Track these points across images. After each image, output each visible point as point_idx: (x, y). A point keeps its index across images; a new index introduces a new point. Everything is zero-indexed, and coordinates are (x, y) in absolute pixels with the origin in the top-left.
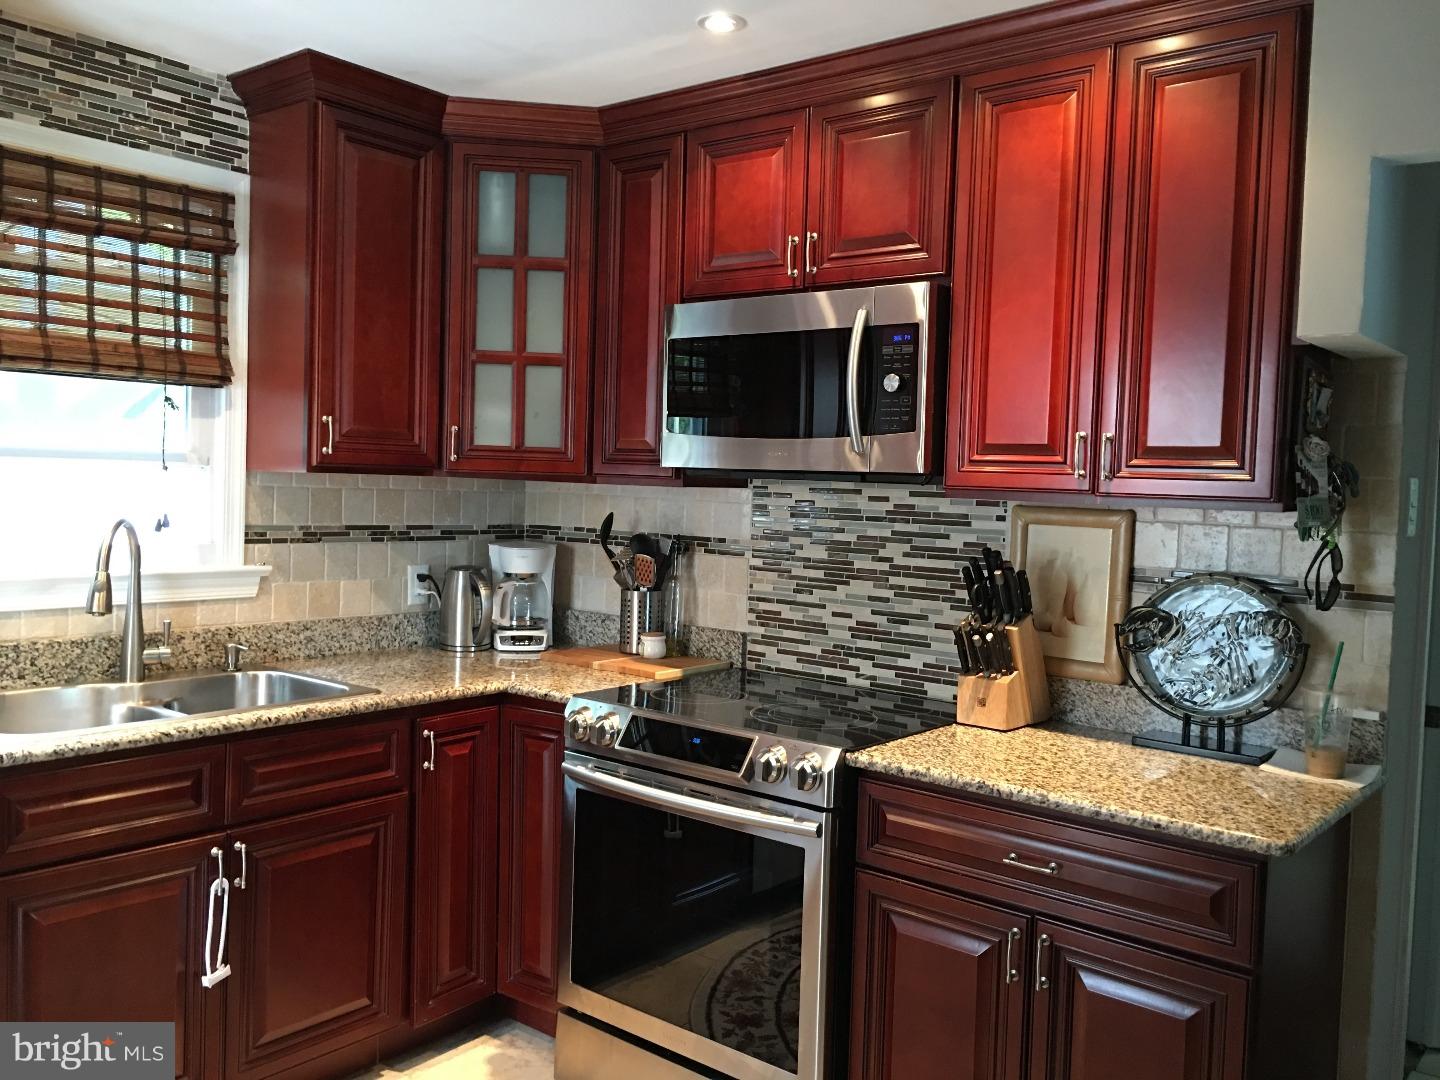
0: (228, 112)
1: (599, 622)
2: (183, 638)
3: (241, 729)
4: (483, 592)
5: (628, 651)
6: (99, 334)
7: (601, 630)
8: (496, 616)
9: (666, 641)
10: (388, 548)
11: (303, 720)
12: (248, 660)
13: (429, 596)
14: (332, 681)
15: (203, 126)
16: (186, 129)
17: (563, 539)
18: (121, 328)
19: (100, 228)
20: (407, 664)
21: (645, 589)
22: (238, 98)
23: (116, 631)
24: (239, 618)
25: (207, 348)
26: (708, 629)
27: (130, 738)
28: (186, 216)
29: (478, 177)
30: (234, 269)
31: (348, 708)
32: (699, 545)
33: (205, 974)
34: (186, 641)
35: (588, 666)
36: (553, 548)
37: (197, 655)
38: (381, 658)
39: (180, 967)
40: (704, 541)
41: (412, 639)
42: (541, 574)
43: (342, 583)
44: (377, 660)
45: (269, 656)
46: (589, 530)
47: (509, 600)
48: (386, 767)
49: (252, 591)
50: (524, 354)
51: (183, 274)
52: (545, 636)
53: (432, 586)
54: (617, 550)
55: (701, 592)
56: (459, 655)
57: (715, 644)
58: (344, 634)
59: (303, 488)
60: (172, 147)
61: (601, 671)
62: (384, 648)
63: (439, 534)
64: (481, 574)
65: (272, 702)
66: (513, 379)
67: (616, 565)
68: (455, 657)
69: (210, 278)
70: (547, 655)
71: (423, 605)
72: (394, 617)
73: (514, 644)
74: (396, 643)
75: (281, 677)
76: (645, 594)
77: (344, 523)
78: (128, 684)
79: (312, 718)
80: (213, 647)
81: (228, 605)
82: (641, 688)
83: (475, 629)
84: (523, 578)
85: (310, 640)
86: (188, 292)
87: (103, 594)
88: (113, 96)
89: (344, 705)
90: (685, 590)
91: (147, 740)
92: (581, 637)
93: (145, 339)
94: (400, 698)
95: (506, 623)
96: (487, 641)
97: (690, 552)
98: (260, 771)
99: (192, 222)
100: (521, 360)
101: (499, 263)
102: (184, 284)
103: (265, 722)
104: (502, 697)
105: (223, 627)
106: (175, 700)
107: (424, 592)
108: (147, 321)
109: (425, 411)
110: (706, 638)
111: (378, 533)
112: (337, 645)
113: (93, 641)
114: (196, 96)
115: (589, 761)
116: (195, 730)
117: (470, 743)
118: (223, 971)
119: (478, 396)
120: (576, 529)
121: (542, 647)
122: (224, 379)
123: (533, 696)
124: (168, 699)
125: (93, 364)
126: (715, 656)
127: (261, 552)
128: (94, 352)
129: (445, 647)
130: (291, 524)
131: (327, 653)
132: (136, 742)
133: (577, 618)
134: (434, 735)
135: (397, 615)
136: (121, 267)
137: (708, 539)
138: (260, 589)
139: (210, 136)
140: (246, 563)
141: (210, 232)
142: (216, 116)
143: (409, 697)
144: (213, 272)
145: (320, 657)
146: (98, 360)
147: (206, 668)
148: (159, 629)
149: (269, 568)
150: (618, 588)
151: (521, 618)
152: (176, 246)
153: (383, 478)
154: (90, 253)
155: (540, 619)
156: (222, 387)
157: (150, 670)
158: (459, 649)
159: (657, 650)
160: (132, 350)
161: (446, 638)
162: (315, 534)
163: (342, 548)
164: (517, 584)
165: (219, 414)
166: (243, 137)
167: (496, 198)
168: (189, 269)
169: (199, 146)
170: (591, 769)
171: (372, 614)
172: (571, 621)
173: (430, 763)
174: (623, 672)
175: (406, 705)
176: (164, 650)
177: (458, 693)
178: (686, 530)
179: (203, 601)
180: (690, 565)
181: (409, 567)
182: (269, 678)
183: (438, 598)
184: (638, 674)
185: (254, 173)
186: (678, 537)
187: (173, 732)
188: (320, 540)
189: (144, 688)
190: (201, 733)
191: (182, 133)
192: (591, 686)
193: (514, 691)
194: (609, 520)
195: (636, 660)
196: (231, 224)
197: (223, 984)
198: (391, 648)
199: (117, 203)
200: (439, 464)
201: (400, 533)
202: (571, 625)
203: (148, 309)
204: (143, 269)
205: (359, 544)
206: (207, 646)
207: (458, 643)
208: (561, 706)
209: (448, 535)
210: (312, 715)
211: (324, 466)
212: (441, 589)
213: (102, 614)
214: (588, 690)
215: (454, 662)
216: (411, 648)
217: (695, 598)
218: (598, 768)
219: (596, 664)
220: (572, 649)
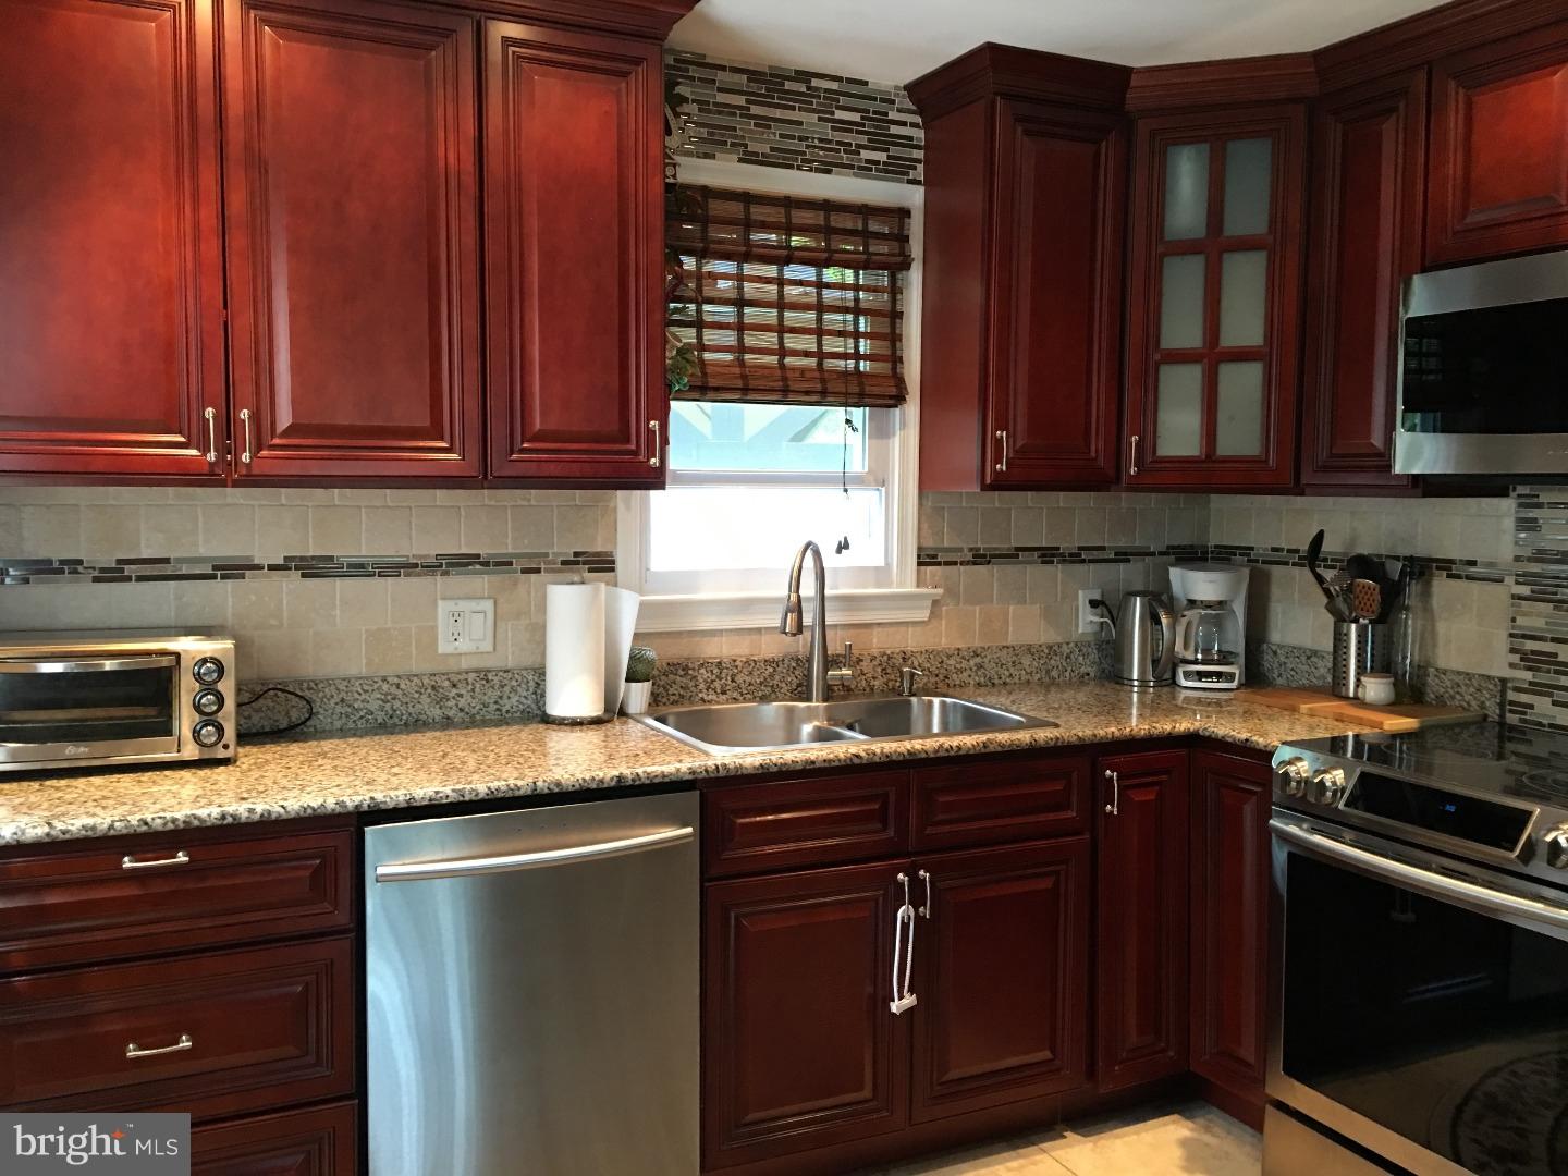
0: (904, 124)
1: (1304, 658)
2: (862, 660)
3: (924, 755)
4: (1164, 620)
5: (1343, 693)
6: (789, 360)
7: (1306, 668)
8: (1179, 647)
9: (1394, 684)
10: (1058, 571)
11: (983, 751)
12: (921, 685)
13: (1102, 623)
14: (1007, 711)
15: (881, 141)
16: (865, 147)
17: (1257, 561)
18: (807, 354)
19: (787, 257)
20: (1081, 697)
21: (1366, 621)
22: (914, 108)
23: (802, 652)
24: (913, 641)
25: (883, 368)
26: (1453, 671)
27: (825, 757)
28: (866, 235)
29: (1165, 153)
30: (909, 284)
31: (1028, 740)
32: (1438, 568)
33: (893, 1001)
34: (864, 664)
35: (1294, 710)
36: (1246, 571)
37: (874, 678)
38: (1053, 689)
39: (870, 989)
40: (1446, 565)
41: (1083, 670)
42: (1232, 601)
43: (1011, 608)
44: (1048, 690)
45: (942, 684)
46: (1289, 551)
47: (1194, 630)
48: (1068, 807)
49: (924, 615)
50: (1216, 350)
51: (862, 295)
52: (1237, 672)
53: (1106, 612)
54: (1328, 575)
55: (1441, 627)
56: (1135, 689)
57: (1463, 689)
58: (1013, 663)
59: (972, 507)
60: (852, 167)
61: (1312, 716)
62: (1054, 679)
63: (1112, 556)
64: (1160, 601)
65: (946, 730)
66: (1203, 376)
67: (1327, 592)
68: (1132, 692)
69: (886, 296)
70: (1242, 694)
71: (1095, 633)
72: (1065, 646)
73: (1200, 680)
74: (1067, 674)
75: (955, 704)
76: (1366, 626)
77: (1014, 544)
78: (814, 704)
79: (991, 748)
80: (889, 671)
81: (903, 629)
82: (1362, 738)
83: (1155, 662)
84: (1208, 605)
85: (980, 666)
86: (866, 312)
87: (795, 615)
88: (801, 123)
89: (1024, 737)
90: (1419, 622)
91: (839, 760)
92: (1280, 675)
93: (829, 364)
94: (1080, 734)
95: (1189, 656)
96: (1168, 676)
97: (1426, 577)
98: (941, 800)
99: (871, 241)
100: (1213, 356)
101: (1188, 248)
102: (863, 305)
103: (947, 750)
104: (1193, 739)
105: (898, 650)
106: (856, 721)
107: (1097, 619)
108: (832, 345)
109: (1102, 420)
110: (1448, 683)
111: (1048, 555)
112: (1007, 673)
113: (783, 660)
114: (875, 113)
115: (1304, 820)
116: (882, 752)
117: (1157, 788)
118: (909, 1000)
119: (1162, 404)
120: (1275, 549)
121: (1234, 685)
122: (899, 399)
123: (1230, 740)
124: (849, 721)
125: (783, 391)
126: (1461, 706)
127: (933, 575)
128: (784, 379)
129: (1121, 681)
130: (961, 545)
131: (996, 681)
132: (830, 761)
133: (1275, 653)
134: (1118, 776)
135: (1068, 644)
136: (806, 294)
137: (1451, 561)
138: (932, 613)
139: (887, 150)
140: (918, 586)
141: (886, 249)
142: (894, 130)
143: (1091, 733)
144: (889, 289)
145: (990, 685)
146: (788, 386)
147: (883, 691)
148: (841, 651)
149: (940, 591)
150: (1330, 620)
151: (1207, 651)
152: (855, 267)
153: (1053, 495)
154: (781, 282)
155: (1231, 653)
156: (897, 407)
157: (833, 691)
158: (1136, 683)
159: (1383, 695)
160: (817, 374)
161: (1121, 671)
162: (984, 556)
163: (1010, 570)
164: (1203, 612)
165: (894, 434)
166: (918, 147)
167: (1186, 177)
168: (867, 289)
169: (878, 163)
170: (1307, 831)
171: (1042, 641)
172: (1268, 657)
173: (1113, 807)
174: (1340, 719)
175: (1087, 742)
176: (846, 672)
177: (1143, 732)
178: (1421, 549)
179: (879, 624)
180: (1426, 594)
181: (1080, 593)
182: (943, 704)
183: (1112, 626)
184: (1360, 722)
185: (928, 183)
186: (1411, 559)
187: (863, 754)
188: (989, 562)
189: (827, 708)
190: (887, 756)
191: (862, 151)
192: (1302, 734)
193: (1207, 734)
194: (1319, 539)
195: (1356, 706)
196: (906, 239)
197: (910, 1011)
198: (1062, 678)
199: (803, 230)
200: (1118, 479)
201: (1071, 555)
202: (1268, 661)
203: (832, 333)
204: (826, 293)
205: (1028, 566)
206: (883, 669)
207: (1135, 677)
208: (1268, 754)
209: (1123, 556)
210: (991, 746)
211: (999, 484)
212: (1115, 616)
213: (794, 635)
214: (1299, 738)
215: (1131, 698)
216: (1083, 679)
217: (1434, 633)
218: (1314, 830)
219: (1304, 707)
220: (1270, 689)
